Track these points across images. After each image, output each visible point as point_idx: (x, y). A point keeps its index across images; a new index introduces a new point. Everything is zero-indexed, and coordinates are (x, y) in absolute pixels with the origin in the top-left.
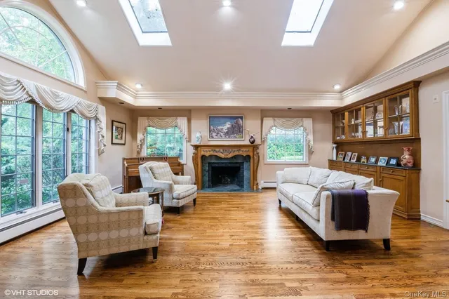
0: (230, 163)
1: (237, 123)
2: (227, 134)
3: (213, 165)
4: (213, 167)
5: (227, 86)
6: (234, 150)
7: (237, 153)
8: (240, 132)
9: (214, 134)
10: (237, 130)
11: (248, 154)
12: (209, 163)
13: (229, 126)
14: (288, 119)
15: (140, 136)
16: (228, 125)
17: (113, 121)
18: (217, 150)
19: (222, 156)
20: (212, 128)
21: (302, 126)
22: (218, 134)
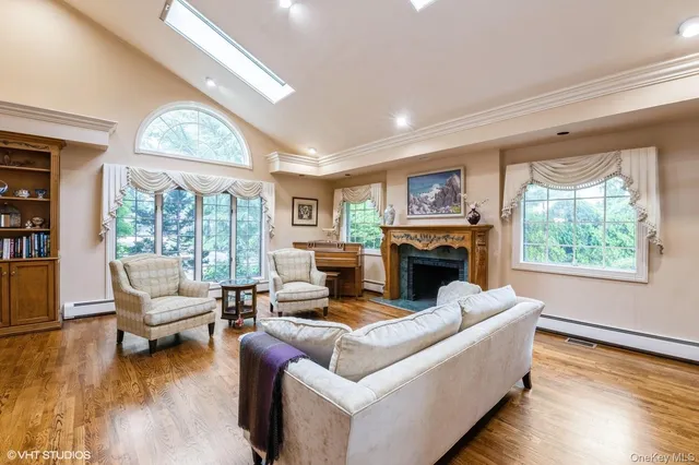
0: (440, 260)
1: (450, 184)
2: (434, 205)
3: (415, 262)
4: (415, 265)
5: (402, 121)
6: (438, 235)
7: (443, 242)
8: (455, 201)
9: (415, 207)
10: (450, 197)
11: (463, 244)
12: (409, 258)
13: (438, 191)
14: (569, 160)
15: (336, 214)
16: (436, 190)
17: (294, 198)
18: (412, 234)
19: (419, 246)
20: (412, 196)
21: (618, 173)
22: (420, 206)
